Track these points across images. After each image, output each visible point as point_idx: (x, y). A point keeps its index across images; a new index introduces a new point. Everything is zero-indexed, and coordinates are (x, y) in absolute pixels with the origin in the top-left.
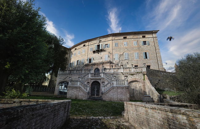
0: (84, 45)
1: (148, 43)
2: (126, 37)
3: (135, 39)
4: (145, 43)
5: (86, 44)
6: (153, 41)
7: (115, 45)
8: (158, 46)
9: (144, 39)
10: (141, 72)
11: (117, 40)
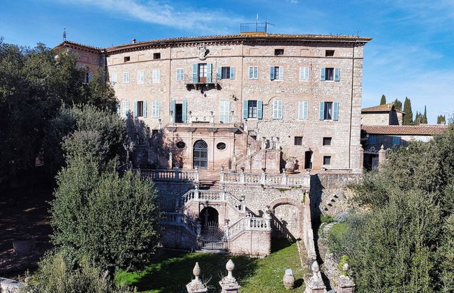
0: (157, 56)
1: (337, 76)
2: (283, 50)
3: (305, 59)
4: (329, 73)
5: (164, 52)
6: (350, 68)
7: (251, 73)
8: (361, 86)
9: (329, 62)
10: (301, 187)
11: (258, 59)
